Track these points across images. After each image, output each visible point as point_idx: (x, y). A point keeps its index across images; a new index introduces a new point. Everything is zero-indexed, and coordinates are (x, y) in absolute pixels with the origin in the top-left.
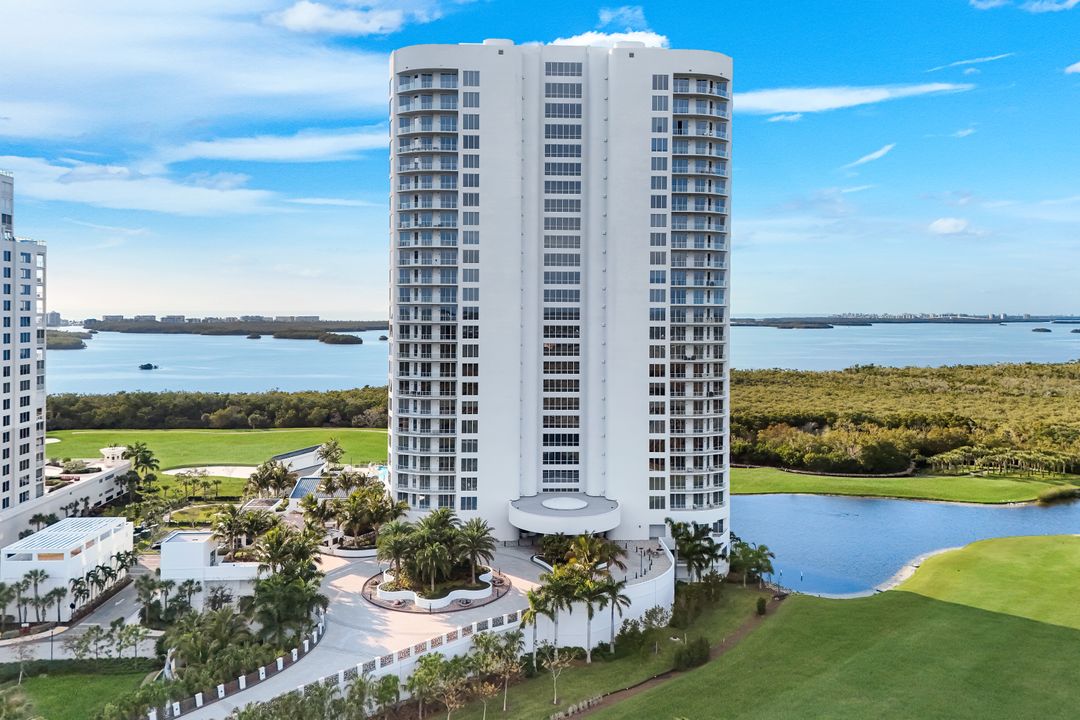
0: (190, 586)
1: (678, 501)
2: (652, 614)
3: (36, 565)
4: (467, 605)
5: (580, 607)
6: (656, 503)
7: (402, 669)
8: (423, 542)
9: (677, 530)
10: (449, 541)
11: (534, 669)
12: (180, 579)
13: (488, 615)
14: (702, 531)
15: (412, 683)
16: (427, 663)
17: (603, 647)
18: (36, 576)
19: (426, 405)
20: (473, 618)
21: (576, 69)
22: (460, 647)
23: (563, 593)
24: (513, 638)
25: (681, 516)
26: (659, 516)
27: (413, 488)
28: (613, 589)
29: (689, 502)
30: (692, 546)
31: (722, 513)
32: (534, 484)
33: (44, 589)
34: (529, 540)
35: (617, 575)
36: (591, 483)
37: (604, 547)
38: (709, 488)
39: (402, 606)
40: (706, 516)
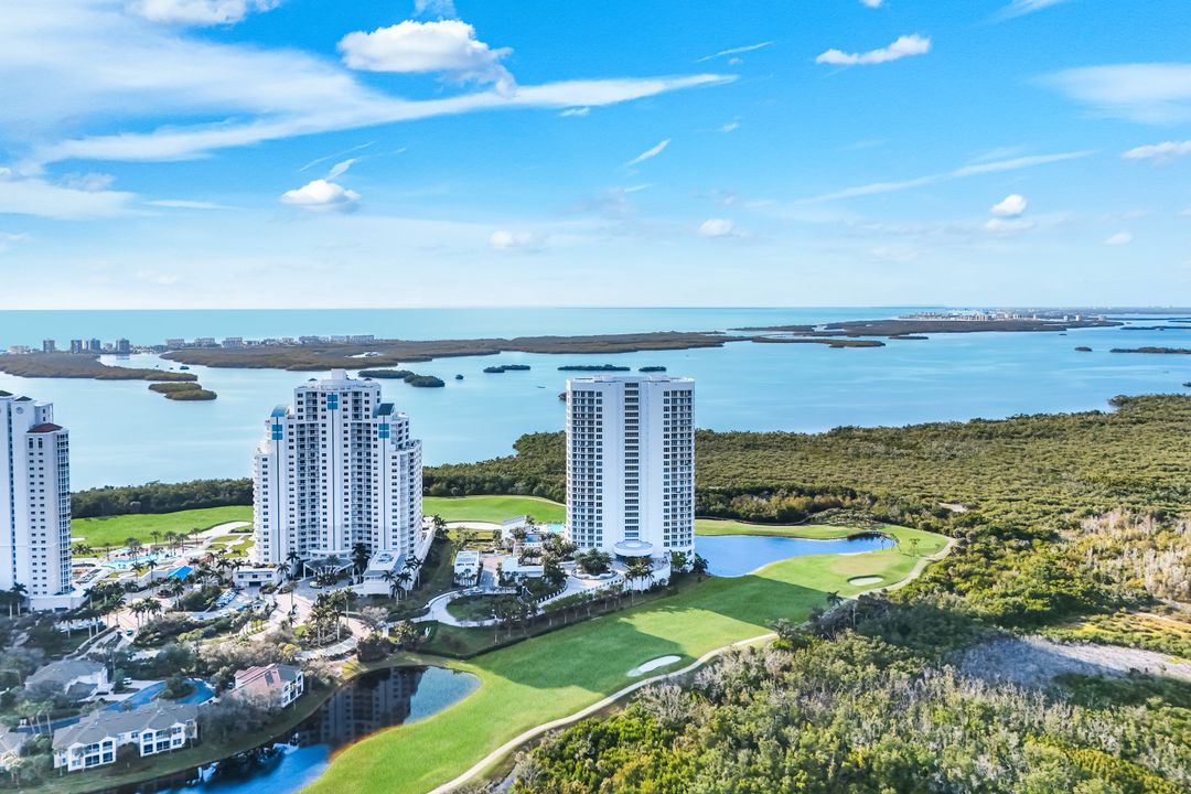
0: (515, 574)
1: (675, 543)
2: (661, 580)
3: (468, 567)
4: (605, 578)
5: (639, 578)
6: (666, 545)
7: (593, 592)
8: (590, 560)
9: (674, 554)
10: (598, 558)
11: (628, 595)
12: (511, 571)
13: (613, 580)
14: (683, 554)
15: (596, 596)
16: (600, 591)
17: (639, 591)
18: (468, 571)
19: (583, 510)
20: (610, 581)
21: (636, 385)
22: (606, 588)
23: (634, 574)
24: (621, 586)
25: (675, 549)
26: (667, 549)
27: (579, 540)
28: (649, 573)
29: (679, 544)
30: (678, 560)
31: (692, 547)
32: (622, 538)
33: (470, 575)
34: (621, 558)
35: (651, 569)
36: (643, 534)
37: (647, 560)
38: (686, 539)
39: (586, 578)
40: (685, 549)
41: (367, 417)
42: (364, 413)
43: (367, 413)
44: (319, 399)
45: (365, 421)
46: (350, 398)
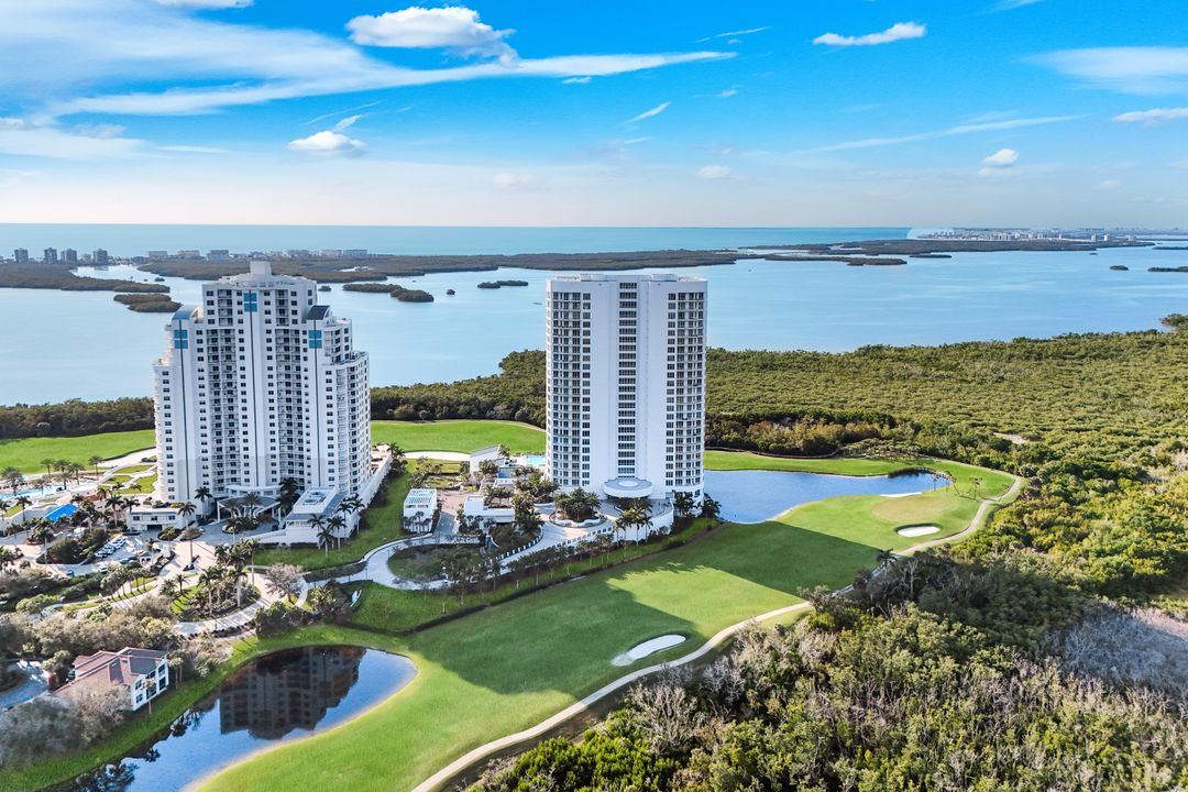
0: (479, 518)
1: (679, 482)
2: (662, 529)
3: (420, 510)
4: (592, 525)
5: (634, 526)
6: (669, 483)
7: (574, 544)
8: (573, 502)
9: (677, 495)
10: (584, 501)
11: (620, 546)
12: (475, 515)
13: (601, 528)
14: (689, 495)
15: (578, 549)
16: (583, 543)
17: (634, 542)
18: (420, 514)
19: (566, 440)
20: (596, 529)
21: (634, 285)
22: (592, 538)
23: (627, 521)
24: (611, 536)
25: (679, 489)
26: (669, 489)
27: (560, 477)
28: (647, 519)
29: (684, 482)
30: (683, 502)
31: (700, 486)
32: (614, 474)
33: (423, 519)
34: (612, 500)
35: (648, 514)
36: (640, 472)
37: (645, 503)
38: (693, 476)
39: (568, 525)
40: (692, 489)
41: (295, 322)
42: (292, 317)
43: (295, 317)
44: (235, 298)
45: (292, 327)
46: (272, 298)
